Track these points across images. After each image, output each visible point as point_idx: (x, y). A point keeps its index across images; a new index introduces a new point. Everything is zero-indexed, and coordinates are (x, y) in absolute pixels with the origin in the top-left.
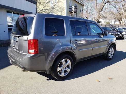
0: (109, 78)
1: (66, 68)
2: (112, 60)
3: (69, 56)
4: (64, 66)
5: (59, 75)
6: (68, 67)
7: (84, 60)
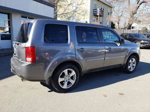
0: (119, 93)
1: (70, 79)
2: (134, 73)
3: (74, 66)
4: (68, 76)
5: (61, 86)
6: (72, 78)
7: (94, 72)
